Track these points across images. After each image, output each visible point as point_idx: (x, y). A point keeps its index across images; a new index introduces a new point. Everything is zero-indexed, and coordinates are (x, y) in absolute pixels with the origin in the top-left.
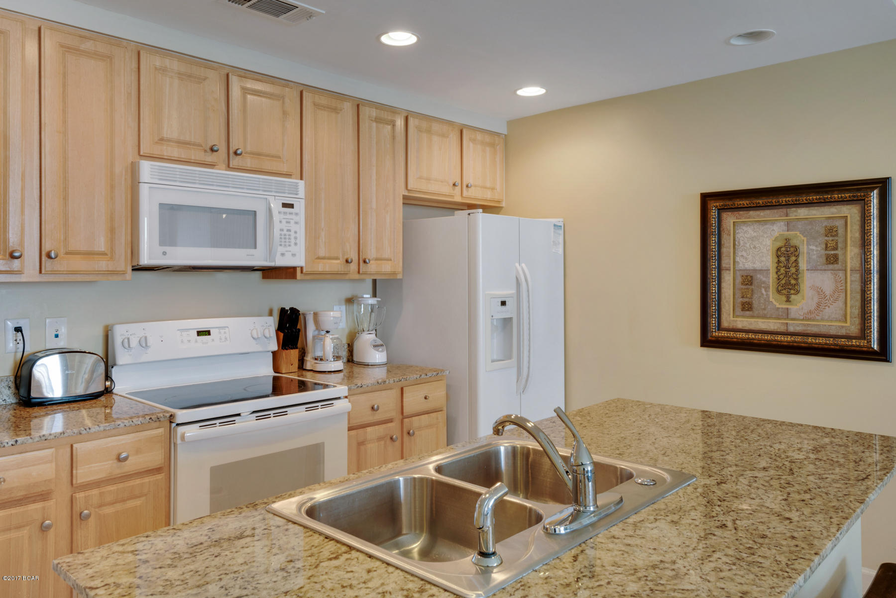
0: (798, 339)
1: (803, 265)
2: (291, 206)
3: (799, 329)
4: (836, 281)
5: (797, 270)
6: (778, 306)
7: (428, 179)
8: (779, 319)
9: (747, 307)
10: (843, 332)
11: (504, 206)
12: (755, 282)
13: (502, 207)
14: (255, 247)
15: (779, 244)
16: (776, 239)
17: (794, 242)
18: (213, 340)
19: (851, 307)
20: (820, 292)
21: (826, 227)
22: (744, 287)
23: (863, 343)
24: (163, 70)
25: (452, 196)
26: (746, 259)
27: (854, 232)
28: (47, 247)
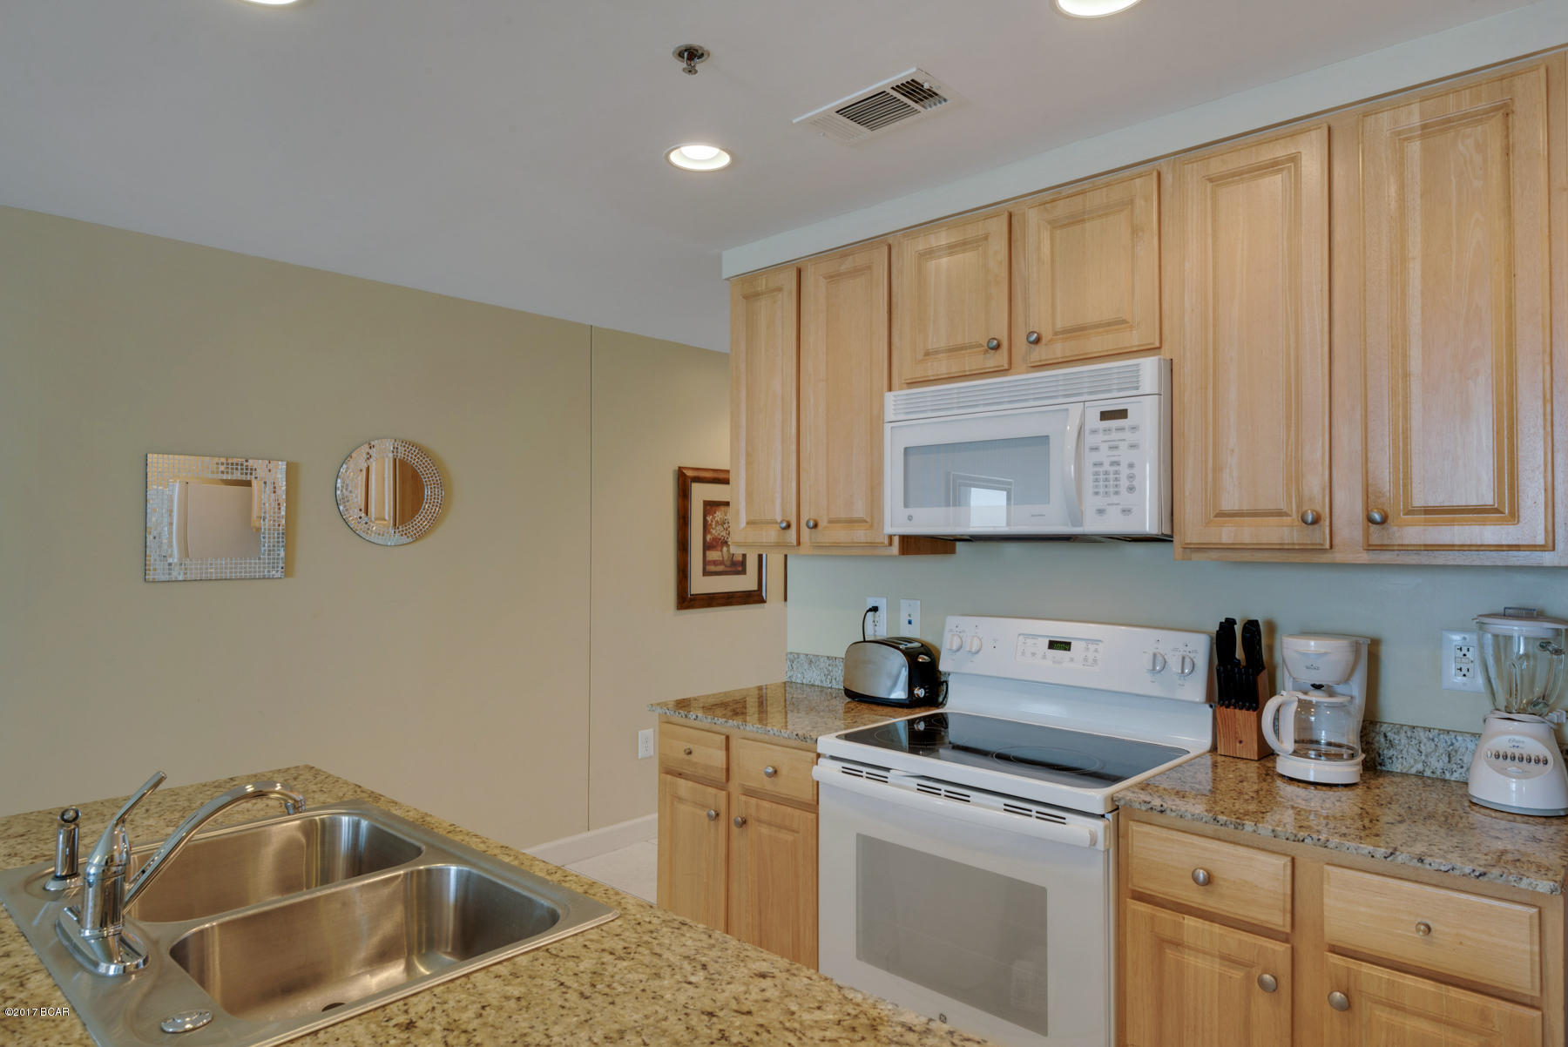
2: (1122, 414)
14: (1048, 501)
18: (1072, 660)
24: (926, 254)
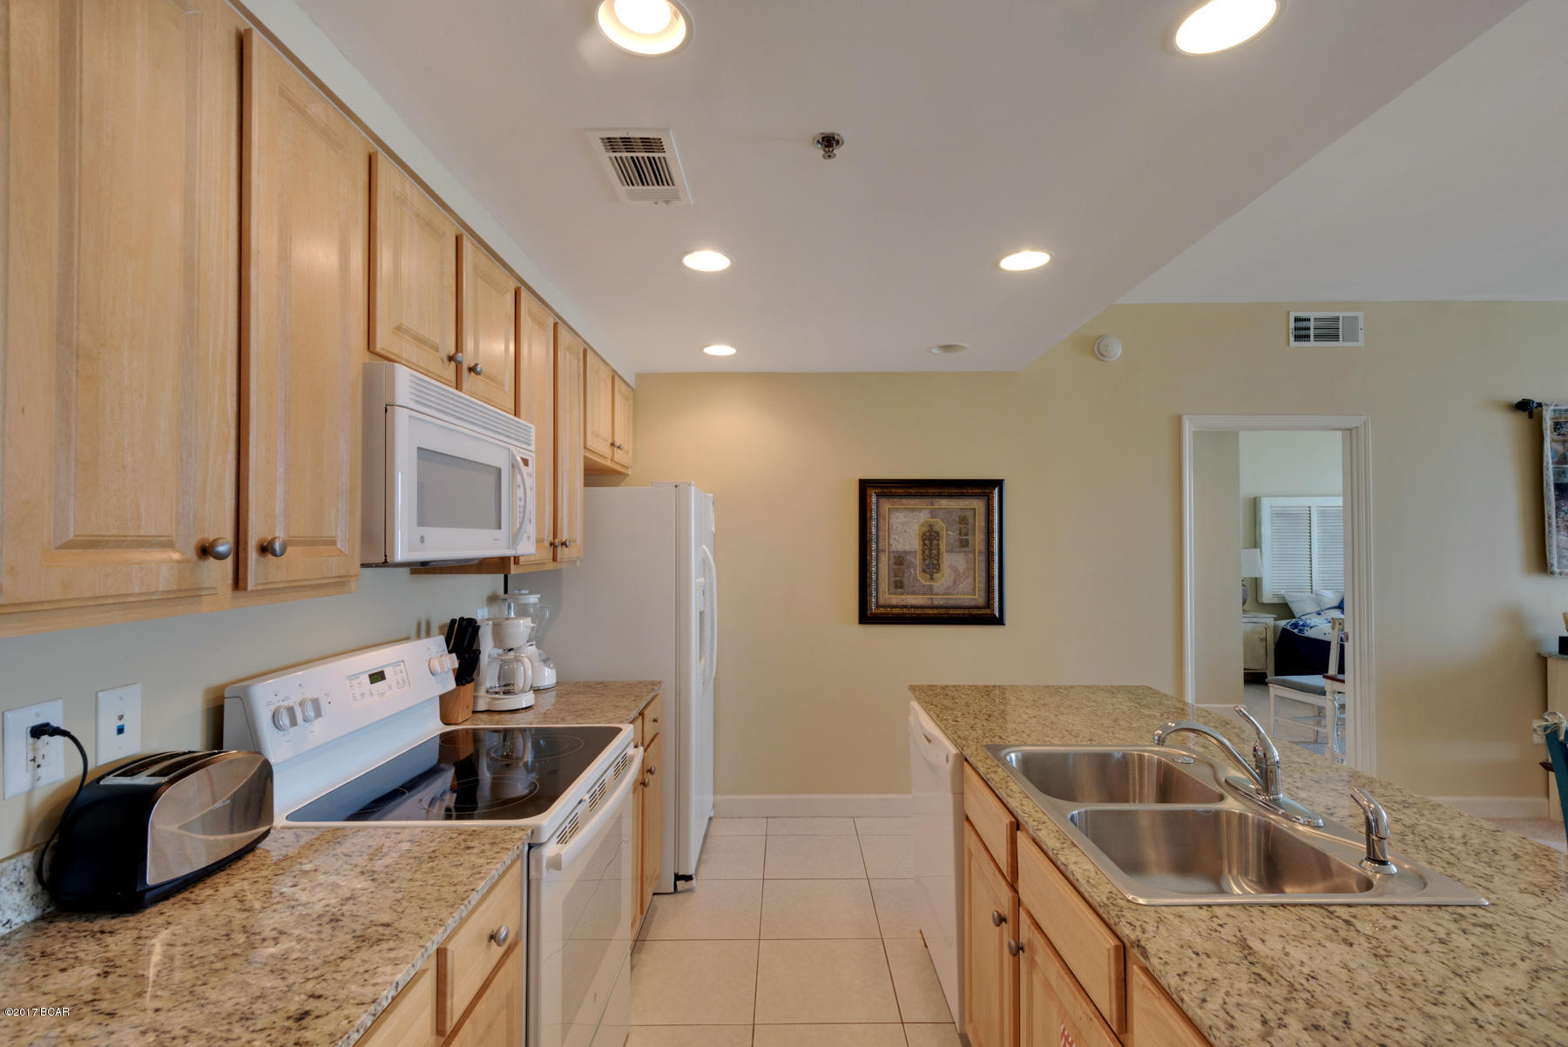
0: (943, 611)
1: (943, 547)
3: (941, 603)
4: (967, 562)
5: (938, 552)
6: (924, 583)
7: (597, 434)
8: (924, 594)
9: (899, 585)
10: (973, 603)
12: (905, 563)
14: (501, 529)
15: (925, 529)
16: (922, 525)
17: (936, 528)
18: (389, 687)
19: (979, 583)
20: (955, 570)
21: (960, 516)
22: (896, 567)
23: (988, 611)
26: (898, 542)
27: (980, 522)
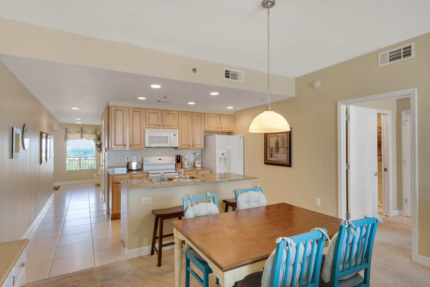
0: (278, 162)
2: (175, 135)
4: (284, 150)
5: (279, 147)
6: (276, 155)
7: (211, 127)
8: (276, 158)
9: (271, 155)
11: (234, 131)
13: (234, 132)
14: (168, 143)
16: (276, 140)
18: (162, 161)
19: (286, 155)
20: (282, 152)
21: (282, 138)
22: (271, 151)
23: (287, 163)
24: (150, 112)
25: (218, 130)
26: (271, 145)
27: (286, 139)
28: (130, 144)
